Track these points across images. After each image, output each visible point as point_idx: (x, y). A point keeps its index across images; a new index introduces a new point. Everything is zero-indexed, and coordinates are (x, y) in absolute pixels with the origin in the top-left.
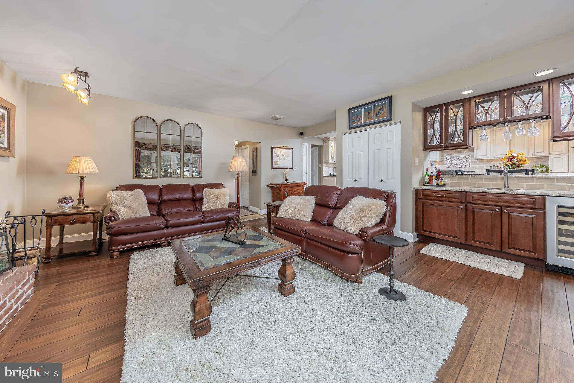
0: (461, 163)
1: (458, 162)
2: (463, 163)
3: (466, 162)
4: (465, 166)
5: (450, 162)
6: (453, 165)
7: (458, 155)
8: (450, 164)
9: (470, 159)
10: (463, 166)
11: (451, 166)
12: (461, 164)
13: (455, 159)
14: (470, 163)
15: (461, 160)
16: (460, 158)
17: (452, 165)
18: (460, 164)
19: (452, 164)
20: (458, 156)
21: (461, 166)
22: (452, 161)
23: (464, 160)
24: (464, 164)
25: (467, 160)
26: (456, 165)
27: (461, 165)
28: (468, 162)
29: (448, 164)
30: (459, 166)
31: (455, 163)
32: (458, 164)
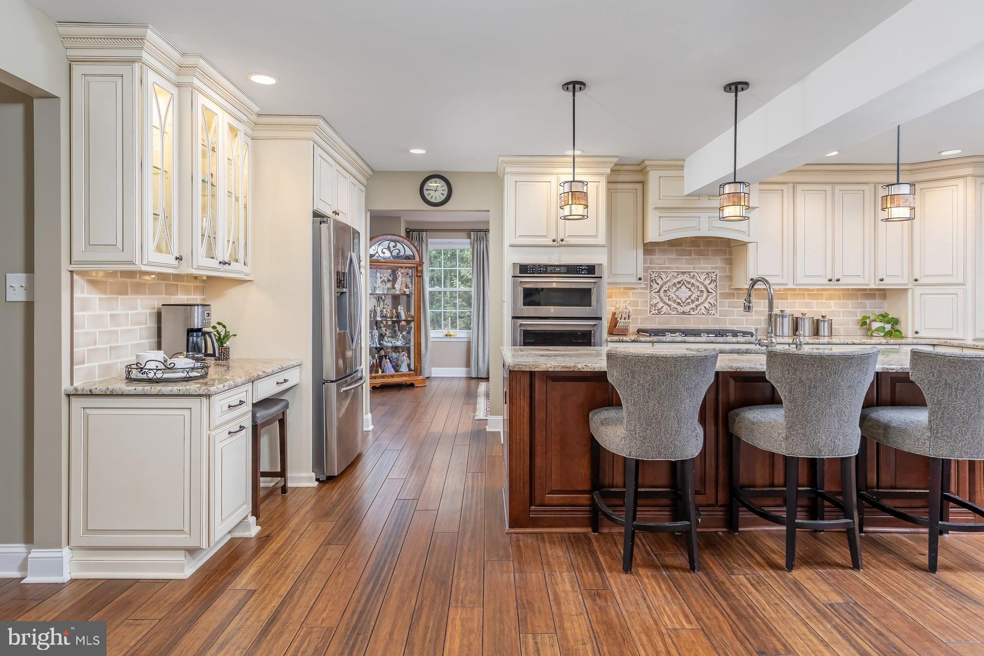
0: (692, 298)
1: (684, 293)
2: (698, 300)
3: (708, 296)
4: (703, 311)
5: (661, 294)
6: (669, 306)
7: (685, 267)
8: (662, 300)
9: (716, 285)
10: (699, 308)
11: (664, 310)
12: (693, 302)
13: (676, 281)
14: (716, 301)
15: (692, 289)
16: (689, 280)
17: (665, 303)
18: (689, 304)
19: (667, 301)
20: (683, 273)
21: (693, 308)
22: (665, 291)
23: (700, 286)
24: (700, 301)
25: (709, 287)
26: (679, 304)
27: (693, 306)
28: (711, 296)
29: (654, 301)
30: (687, 309)
31: (675, 298)
32: (683, 300)
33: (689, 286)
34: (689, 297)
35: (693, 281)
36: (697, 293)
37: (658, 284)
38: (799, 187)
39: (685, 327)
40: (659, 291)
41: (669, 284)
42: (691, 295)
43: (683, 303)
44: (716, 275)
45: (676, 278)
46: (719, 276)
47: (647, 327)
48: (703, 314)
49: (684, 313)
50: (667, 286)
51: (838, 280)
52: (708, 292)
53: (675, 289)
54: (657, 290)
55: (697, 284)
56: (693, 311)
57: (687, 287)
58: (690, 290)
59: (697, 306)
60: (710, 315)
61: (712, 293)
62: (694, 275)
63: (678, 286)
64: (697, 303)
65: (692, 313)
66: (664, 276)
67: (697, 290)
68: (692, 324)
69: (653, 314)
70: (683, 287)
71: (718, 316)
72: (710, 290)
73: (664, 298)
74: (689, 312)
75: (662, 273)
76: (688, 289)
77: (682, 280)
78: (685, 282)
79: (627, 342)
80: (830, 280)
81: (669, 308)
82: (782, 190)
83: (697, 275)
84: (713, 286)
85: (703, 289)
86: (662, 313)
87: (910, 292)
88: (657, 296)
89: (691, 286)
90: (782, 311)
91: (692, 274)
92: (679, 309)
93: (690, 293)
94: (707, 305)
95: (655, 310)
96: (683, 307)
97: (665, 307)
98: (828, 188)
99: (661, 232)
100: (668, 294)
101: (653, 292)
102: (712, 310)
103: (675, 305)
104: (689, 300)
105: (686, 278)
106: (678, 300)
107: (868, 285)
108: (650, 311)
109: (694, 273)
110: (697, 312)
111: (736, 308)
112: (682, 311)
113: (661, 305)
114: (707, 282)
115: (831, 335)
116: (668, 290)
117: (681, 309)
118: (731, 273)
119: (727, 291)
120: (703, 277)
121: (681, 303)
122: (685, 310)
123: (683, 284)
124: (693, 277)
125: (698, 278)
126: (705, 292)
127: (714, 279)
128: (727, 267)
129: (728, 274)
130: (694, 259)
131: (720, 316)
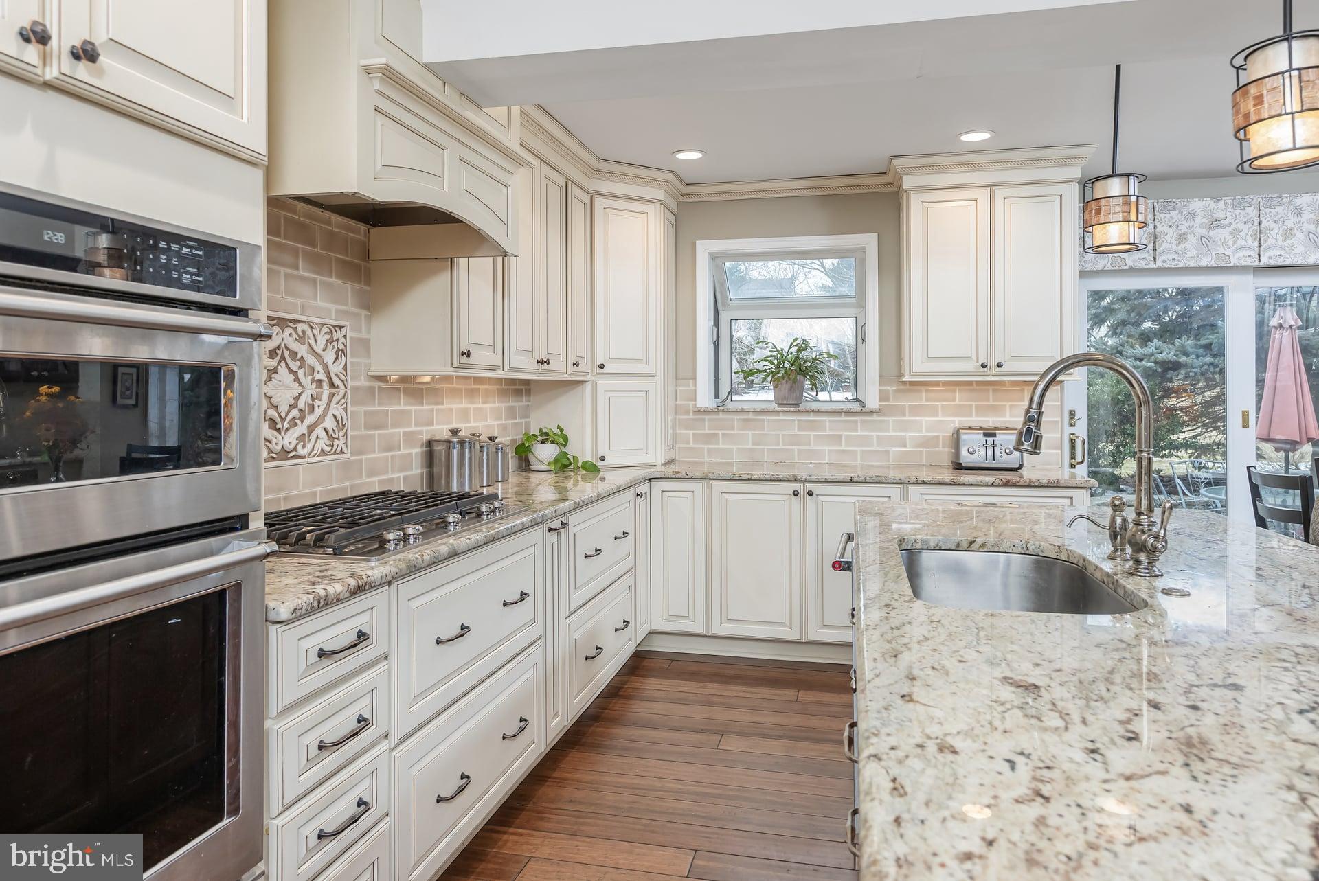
0: (301, 404)
2: (312, 409)
3: (332, 396)
4: (323, 443)
7: (287, 303)
10: (314, 436)
12: (302, 416)
14: (345, 409)
15: (300, 375)
16: (295, 346)
18: (293, 422)
21: (302, 437)
23: (319, 367)
25: (332, 371)
27: (303, 428)
28: (336, 398)
30: (288, 439)
32: (283, 409)
33: (294, 365)
34: (297, 398)
35: (302, 350)
36: (310, 390)
42: (300, 395)
43: (283, 421)
44: (345, 336)
46: (351, 338)
48: (323, 453)
49: (284, 454)
52: (332, 385)
55: (310, 360)
56: (304, 447)
57: (291, 371)
58: (296, 377)
59: (311, 428)
60: (335, 453)
61: (338, 387)
62: (303, 332)
63: (273, 364)
64: (310, 419)
65: (301, 452)
67: (309, 378)
70: (282, 369)
71: (348, 455)
72: (336, 381)
74: (295, 449)
76: (292, 377)
77: (279, 347)
78: (287, 353)
80: (538, 362)
84: (339, 367)
85: (322, 376)
87: (588, 387)
89: (300, 368)
90: (454, 432)
91: (300, 327)
92: (274, 441)
93: (296, 389)
94: (329, 423)
96: (283, 433)
99: (378, 165)
102: (338, 439)
103: (268, 431)
104: (295, 412)
105: (288, 338)
106: (272, 413)
109: (304, 326)
110: (309, 446)
111: (378, 428)
112: (280, 448)
114: (329, 357)
117: (278, 442)
118: (369, 332)
119: (363, 382)
120: (322, 340)
121: (278, 420)
122: (286, 441)
123: (283, 358)
124: (301, 339)
125: (312, 342)
126: (326, 385)
127: (341, 346)
128: (364, 313)
129: (363, 335)
130: (303, 279)
131: (352, 454)
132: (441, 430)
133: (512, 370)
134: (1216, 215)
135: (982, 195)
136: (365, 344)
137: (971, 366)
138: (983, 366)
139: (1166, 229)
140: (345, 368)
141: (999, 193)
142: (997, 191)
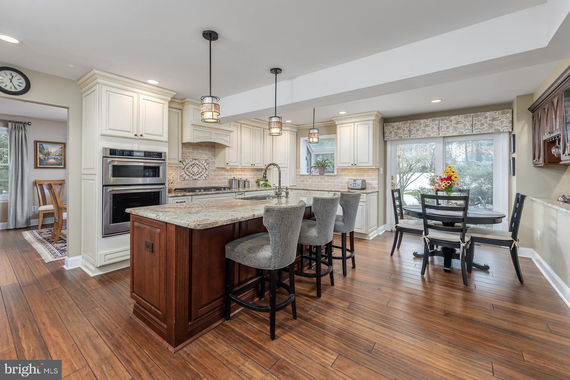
0: (199, 172)
1: (195, 170)
3: (206, 171)
4: (204, 178)
5: (185, 170)
6: (189, 176)
7: (196, 156)
10: (202, 177)
11: (186, 178)
12: (199, 174)
13: (192, 163)
14: (209, 173)
16: (198, 163)
17: (187, 175)
18: (197, 175)
19: (188, 173)
20: (195, 160)
22: (187, 168)
23: (203, 166)
24: (203, 173)
25: (206, 167)
26: (193, 175)
27: (199, 176)
28: (207, 171)
29: (182, 174)
30: (197, 177)
31: (191, 172)
32: (195, 173)
33: (198, 166)
34: (198, 171)
35: (199, 164)
36: (201, 170)
37: (184, 164)
38: (243, 125)
39: (196, 186)
40: (184, 168)
41: (189, 165)
43: (195, 174)
44: (209, 161)
45: (192, 162)
46: (211, 162)
47: (178, 187)
48: (204, 180)
49: (195, 179)
50: (188, 165)
51: (254, 165)
52: (206, 169)
53: (191, 167)
54: (183, 168)
55: (201, 165)
56: (200, 179)
57: (197, 167)
58: (198, 168)
59: (201, 176)
60: (207, 180)
62: (200, 161)
63: (193, 166)
64: (201, 174)
65: (199, 179)
66: (186, 161)
67: (201, 168)
68: (199, 184)
69: (181, 180)
70: (195, 166)
72: (207, 168)
73: (186, 172)
74: (198, 179)
75: (185, 159)
78: (196, 164)
79: (179, 196)
80: (252, 165)
81: (189, 177)
82: (237, 126)
83: (201, 161)
84: (207, 166)
85: (204, 167)
86: (186, 180)
87: (272, 170)
88: (183, 171)
89: (199, 166)
90: (234, 178)
91: (199, 160)
92: (193, 177)
93: (198, 170)
94: (205, 175)
95: (182, 178)
97: (187, 176)
98: (251, 127)
99: (195, 137)
100: (188, 170)
101: (181, 169)
102: (207, 178)
103: (192, 176)
105: (196, 162)
106: (193, 173)
107: (262, 167)
108: (180, 179)
109: (200, 160)
110: (201, 179)
111: (217, 176)
112: (194, 178)
113: (185, 175)
114: (205, 164)
115: (249, 187)
116: (189, 168)
117: (194, 177)
118: (215, 160)
119: (214, 168)
120: (204, 162)
121: (194, 174)
122: (196, 178)
123: (195, 165)
124: (199, 162)
125: (202, 162)
126: (205, 169)
127: (208, 163)
128: (213, 157)
129: (213, 161)
130: (200, 152)
131: (210, 180)
132: (232, 177)
133: (242, 166)
134: (427, 124)
135: (352, 124)
136: (214, 162)
137: (350, 165)
138: (352, 165)
139: (413, 128)
140: (209, 166)
141: (356, 124)
142: (355, 123)
